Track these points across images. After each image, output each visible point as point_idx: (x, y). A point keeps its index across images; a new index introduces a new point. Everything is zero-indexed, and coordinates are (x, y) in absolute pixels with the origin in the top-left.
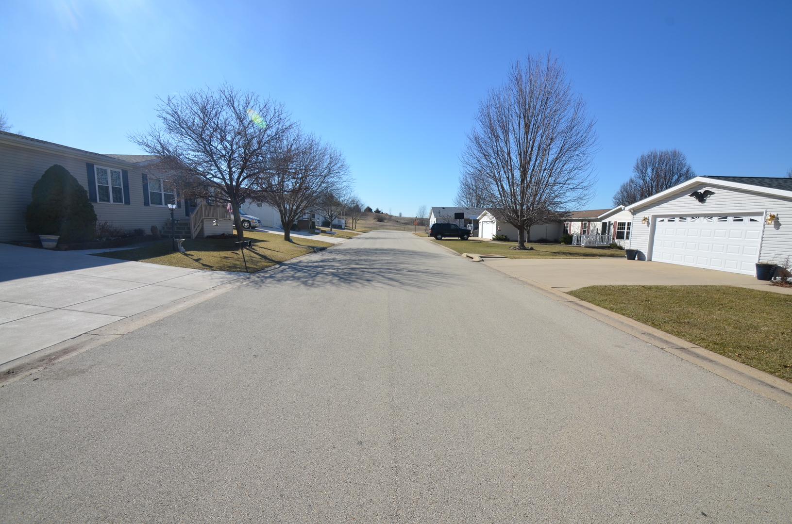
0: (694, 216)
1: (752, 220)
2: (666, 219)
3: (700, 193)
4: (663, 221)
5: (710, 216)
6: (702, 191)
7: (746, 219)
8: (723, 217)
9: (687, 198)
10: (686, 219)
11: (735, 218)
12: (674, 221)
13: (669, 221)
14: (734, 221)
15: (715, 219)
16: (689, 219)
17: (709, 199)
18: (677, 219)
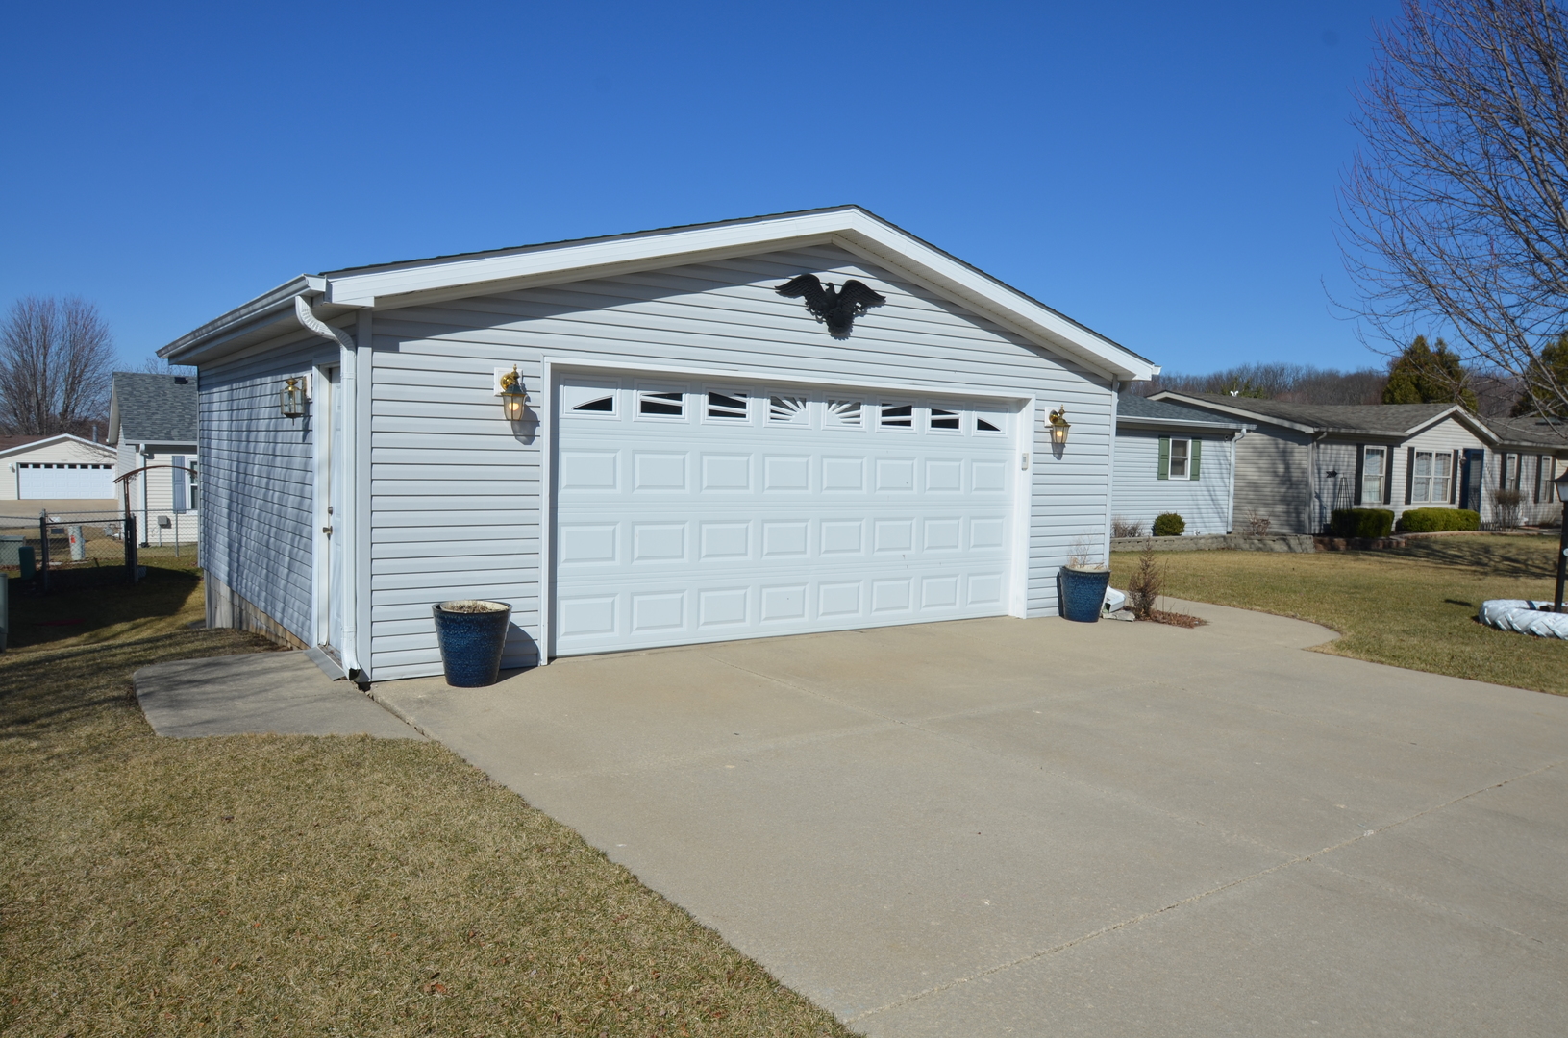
0: (784, 395)
1: (983, 425)
2: (627, 401)
3: (831, 285)
4: (605, 405)
5: (850, 399)
6: (834, 278)
7: (967, 419)
8: (898, 409)
9: (762, 294)
10: (743, 405)
11: (934, 412)
12: (677, 410)
13: (647, 407)
14: (935, 424)
15: (871, 413)
16: (758, 408)
17: (863, 324)
18: (694, 404)
